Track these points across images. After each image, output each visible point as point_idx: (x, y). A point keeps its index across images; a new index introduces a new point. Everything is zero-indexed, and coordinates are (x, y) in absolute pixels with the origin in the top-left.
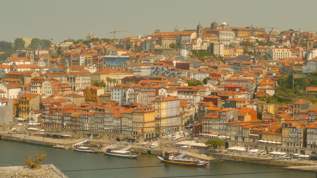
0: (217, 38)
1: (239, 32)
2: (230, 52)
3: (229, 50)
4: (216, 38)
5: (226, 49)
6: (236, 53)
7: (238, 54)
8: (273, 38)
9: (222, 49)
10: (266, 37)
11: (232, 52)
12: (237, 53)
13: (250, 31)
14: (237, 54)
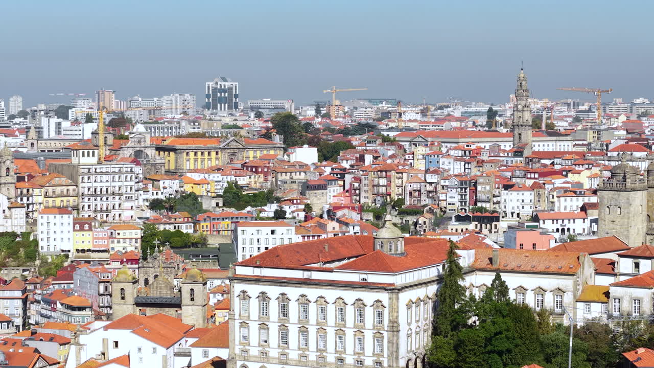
0: (71, 188)
1: (185, 154)
2: (94, 238)
3: (90, 233)
4: (68, 190)
5: (82, 229)
6: (116, 241)
7: (122, 244)
8: (293, 174)
9: (69, 232)
10: (266, 170)
11: (103, 238)
12: (119, 242)
13: (226, 151)
14: (119, 245)
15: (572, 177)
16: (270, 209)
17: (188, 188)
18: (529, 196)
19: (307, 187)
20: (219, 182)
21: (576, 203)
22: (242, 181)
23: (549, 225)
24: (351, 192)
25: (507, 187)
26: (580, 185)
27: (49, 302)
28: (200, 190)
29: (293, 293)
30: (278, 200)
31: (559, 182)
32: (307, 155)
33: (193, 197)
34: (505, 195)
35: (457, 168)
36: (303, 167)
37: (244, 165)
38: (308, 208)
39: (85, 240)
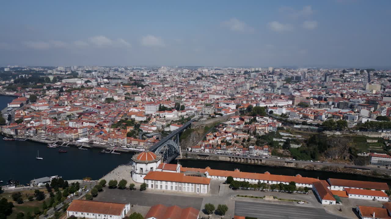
7: (123, 99)
15: (169, 91)
16: (137, 94)
17: (128, 92)
18: (164, 93)
19: (141, 92)
20: (131, 91)
21: (169, 94)
22: (134, 91)
23: (166, 96)
24: (146, 92)
25: (162, 92)
26: (169, 92)
27: (118, 105)
28: (129, 92)
29: (150, 106)
30: (138, 94)
31: (167, 91)
32: (140, 88)
33: (129, 93)
34: (162, 93)
35: (157, 90)
36: (140, 89)
37: (134, 89)
38: (141, 94)
39: (119, 98)
